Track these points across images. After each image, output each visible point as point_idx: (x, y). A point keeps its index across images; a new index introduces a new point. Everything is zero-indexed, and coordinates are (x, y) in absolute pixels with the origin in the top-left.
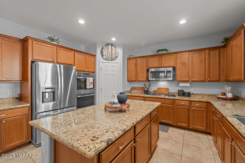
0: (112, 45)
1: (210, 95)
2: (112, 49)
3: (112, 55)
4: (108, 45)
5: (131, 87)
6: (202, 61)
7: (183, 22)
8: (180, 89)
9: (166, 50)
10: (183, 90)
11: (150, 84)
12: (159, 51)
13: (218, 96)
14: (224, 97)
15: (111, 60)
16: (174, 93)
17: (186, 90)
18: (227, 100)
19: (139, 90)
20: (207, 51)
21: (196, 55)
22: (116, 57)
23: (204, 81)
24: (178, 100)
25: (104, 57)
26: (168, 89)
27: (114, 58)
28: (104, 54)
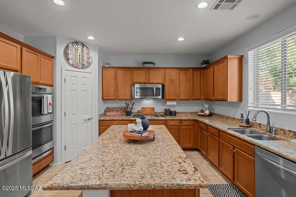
0: (83, 45)
1: (191, 113)
2: (82, 51)
3: (83, 60)
4: (77, 43)
5: (106, 107)
6: (187, 79)
7: (181, 39)
8: (167, 108)
9: (154, 64)
10: (170, 109)
11: (134, 103)
12: (146, 63)
13: (198, 113)
14: (203, 114)
15: (82, 68)
16: (160, 113)
17: (172, 109)
18: (206, 116)
19: (118, 111)
20: (191, 70)
21: (182, 74)
22: (89, 64)
23: (189, 100)
24: (169, 120)
25: (70, 62)
26: (153, 109)
27: (86, 65)
28: (70, 56)
